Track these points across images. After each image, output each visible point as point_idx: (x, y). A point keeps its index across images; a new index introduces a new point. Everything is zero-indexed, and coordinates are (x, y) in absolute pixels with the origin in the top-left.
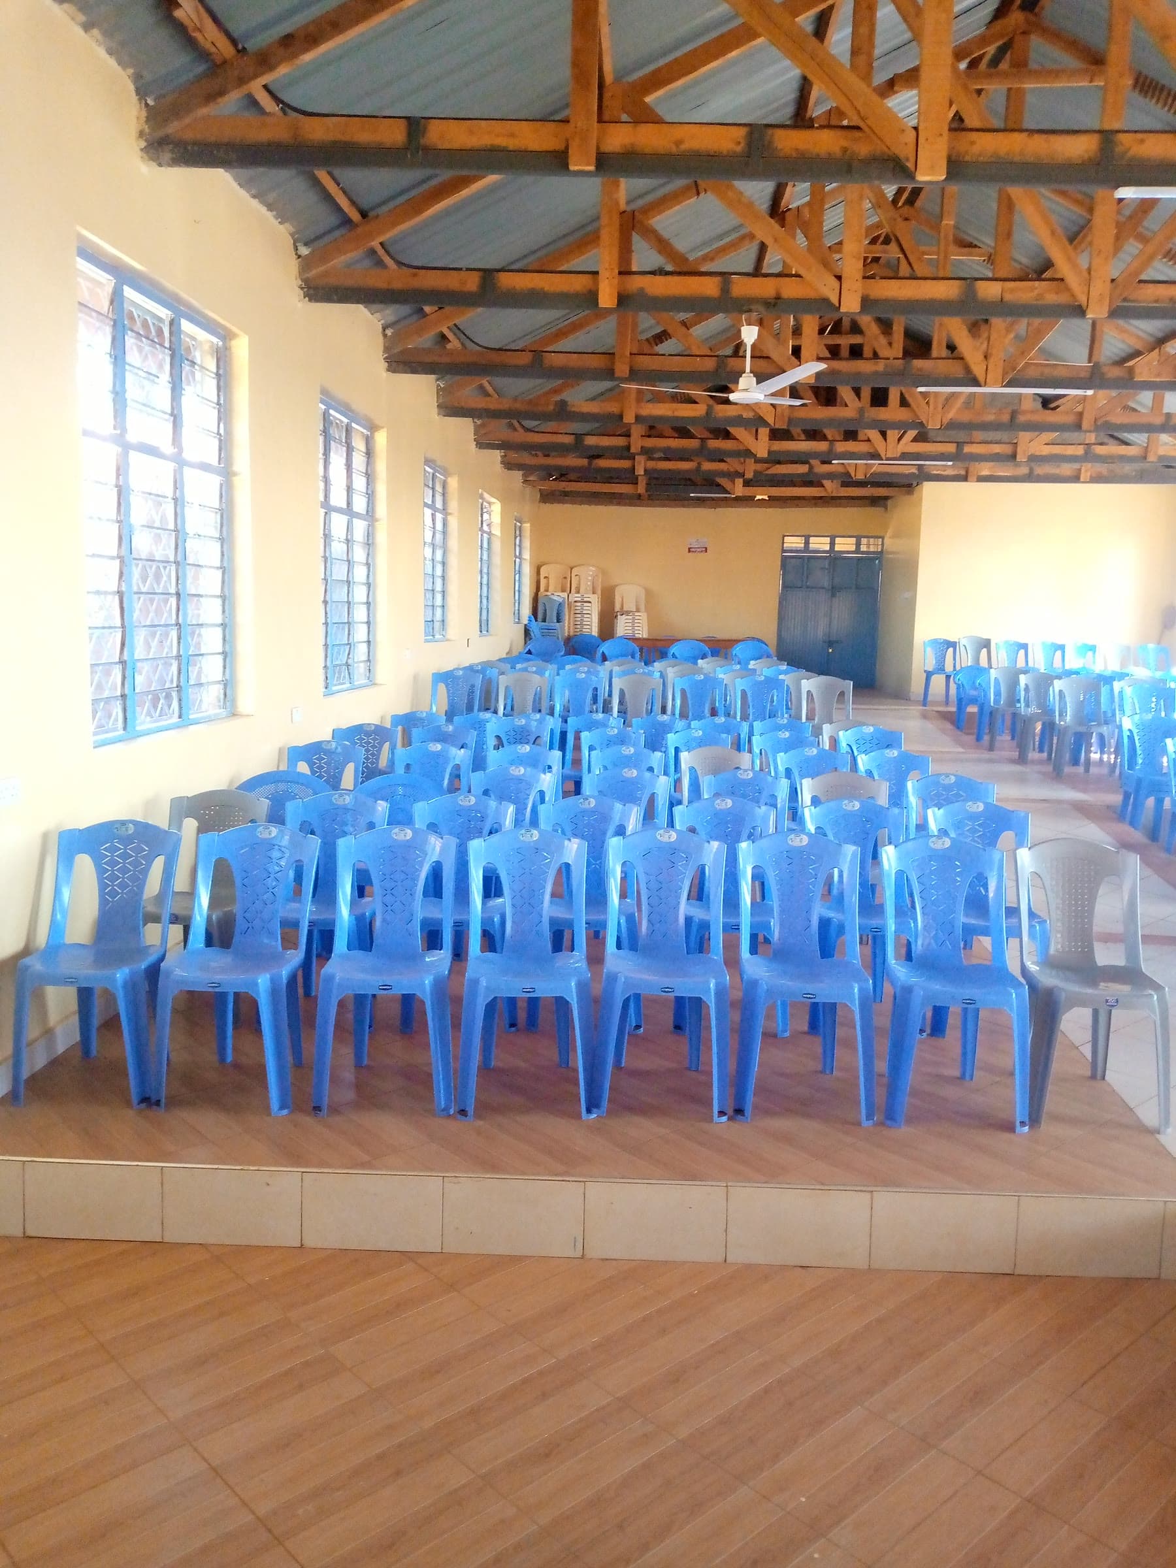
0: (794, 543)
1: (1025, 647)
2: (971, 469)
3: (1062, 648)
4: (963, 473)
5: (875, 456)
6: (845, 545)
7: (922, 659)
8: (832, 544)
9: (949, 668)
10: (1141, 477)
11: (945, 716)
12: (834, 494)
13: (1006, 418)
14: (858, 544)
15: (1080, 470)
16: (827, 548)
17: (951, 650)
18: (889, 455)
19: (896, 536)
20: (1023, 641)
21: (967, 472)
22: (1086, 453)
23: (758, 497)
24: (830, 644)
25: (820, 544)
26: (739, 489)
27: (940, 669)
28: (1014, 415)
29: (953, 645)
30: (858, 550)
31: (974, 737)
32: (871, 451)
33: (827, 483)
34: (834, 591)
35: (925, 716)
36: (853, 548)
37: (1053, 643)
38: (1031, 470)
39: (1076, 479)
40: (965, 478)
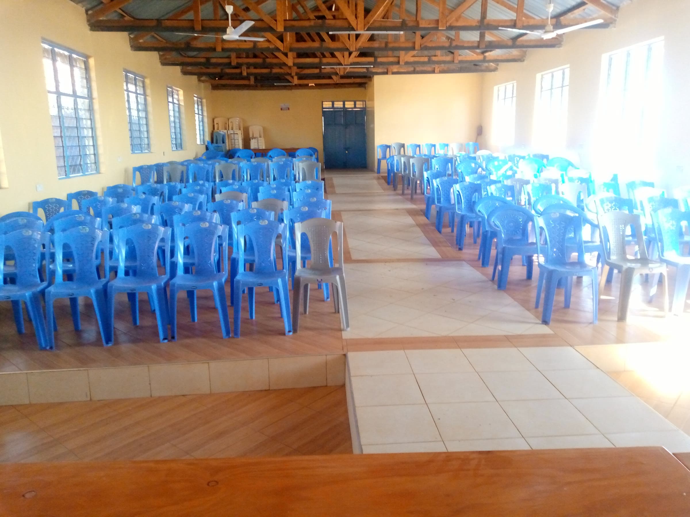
0: (327, 105)
1: (419, 146)
2: (389, 69)
3: (434, 146)
4: (386, 70)
5: (340, 64)
6: (349, 105)
7: (378, 154)
8: (344, 105)
9: (388, 156)
10: (461, 70)
11: (384, 178)
12: (338, 82)
13: (383, 45)
14: (355, 104)
15: (435, 68)
16: (342, 106)
17: (388, 149)
18: (346, 63)
19: (369, 101)
20: (418, 144)
21: (387, 70)
22: (429, 60)
23: (310, 85)
24: (347, 149)
25: (339, 105)
26: (296, 81)
27: (384, 157)
28: (387, 43)
29: (389, 147)
30: (355, 107)
31: (392, 186)
32: (338, 61)
33: (334, 77)
34: (346, 125)
35: (378, 178)
36: (353, 106)
37: (431, 144)
38: (415, 69)
39: (433, 72)
40: (386, 73)
